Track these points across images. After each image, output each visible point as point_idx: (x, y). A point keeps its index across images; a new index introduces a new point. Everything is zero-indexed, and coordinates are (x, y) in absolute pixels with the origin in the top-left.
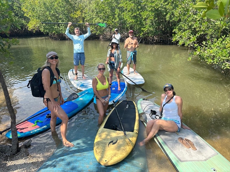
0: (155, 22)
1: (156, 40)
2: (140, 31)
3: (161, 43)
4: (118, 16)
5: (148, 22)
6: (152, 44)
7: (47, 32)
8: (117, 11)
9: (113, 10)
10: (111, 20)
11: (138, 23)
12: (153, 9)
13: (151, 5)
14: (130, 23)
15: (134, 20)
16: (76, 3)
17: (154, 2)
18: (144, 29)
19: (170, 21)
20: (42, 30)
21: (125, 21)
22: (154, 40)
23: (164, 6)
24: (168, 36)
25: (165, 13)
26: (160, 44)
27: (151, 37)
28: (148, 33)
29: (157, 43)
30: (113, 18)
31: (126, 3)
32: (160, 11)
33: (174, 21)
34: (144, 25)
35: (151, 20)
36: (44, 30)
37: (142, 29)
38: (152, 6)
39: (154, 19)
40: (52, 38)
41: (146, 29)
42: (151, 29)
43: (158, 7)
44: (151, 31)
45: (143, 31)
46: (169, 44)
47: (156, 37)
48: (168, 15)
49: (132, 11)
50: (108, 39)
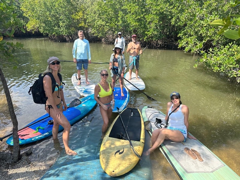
0: (160, 26)
1: (160, 44)
2: (144, 34)
3: (166, 47)
4: (122, 19)
5: (153, 25)
6: (156, 48)
7: (46, 33)
8: (121, 13)
9: (116, 12)
10: (113, 22)
11: (142, 26)
12: (158, 12)
13: (155, 8)
14: (133, 26)
15: (137, 24)
16: (78, 4)
17: (159, 5)
18: (148, 33)
19: (175, 25)
20: (41, 30)
21: (128, 24)
22: (158, 45)
23: (169, 9)
24: (172, 41)
25: (170, 17)
26: (164, 49)
27: (155, 41)
28: (152, 37)
29: (162, 47)
30: (116, 21)
31: (130, 5)
32: (165, 14)
33: (179, 25)
34: (148, 29)
35: (156, 23)
36: (44, 31)
37: (146, 33)
38: (157, 9)
39: (159, 22)
40: (52, 39)
41: (150, 32)
42: (156, 33)
43: (163, 11)
44: (156, 35)
45: (147, 35)
46: (174, 49)
47: (160, 41)
48: (174, 19)
49: (136, 13)
50: (110, 42)
